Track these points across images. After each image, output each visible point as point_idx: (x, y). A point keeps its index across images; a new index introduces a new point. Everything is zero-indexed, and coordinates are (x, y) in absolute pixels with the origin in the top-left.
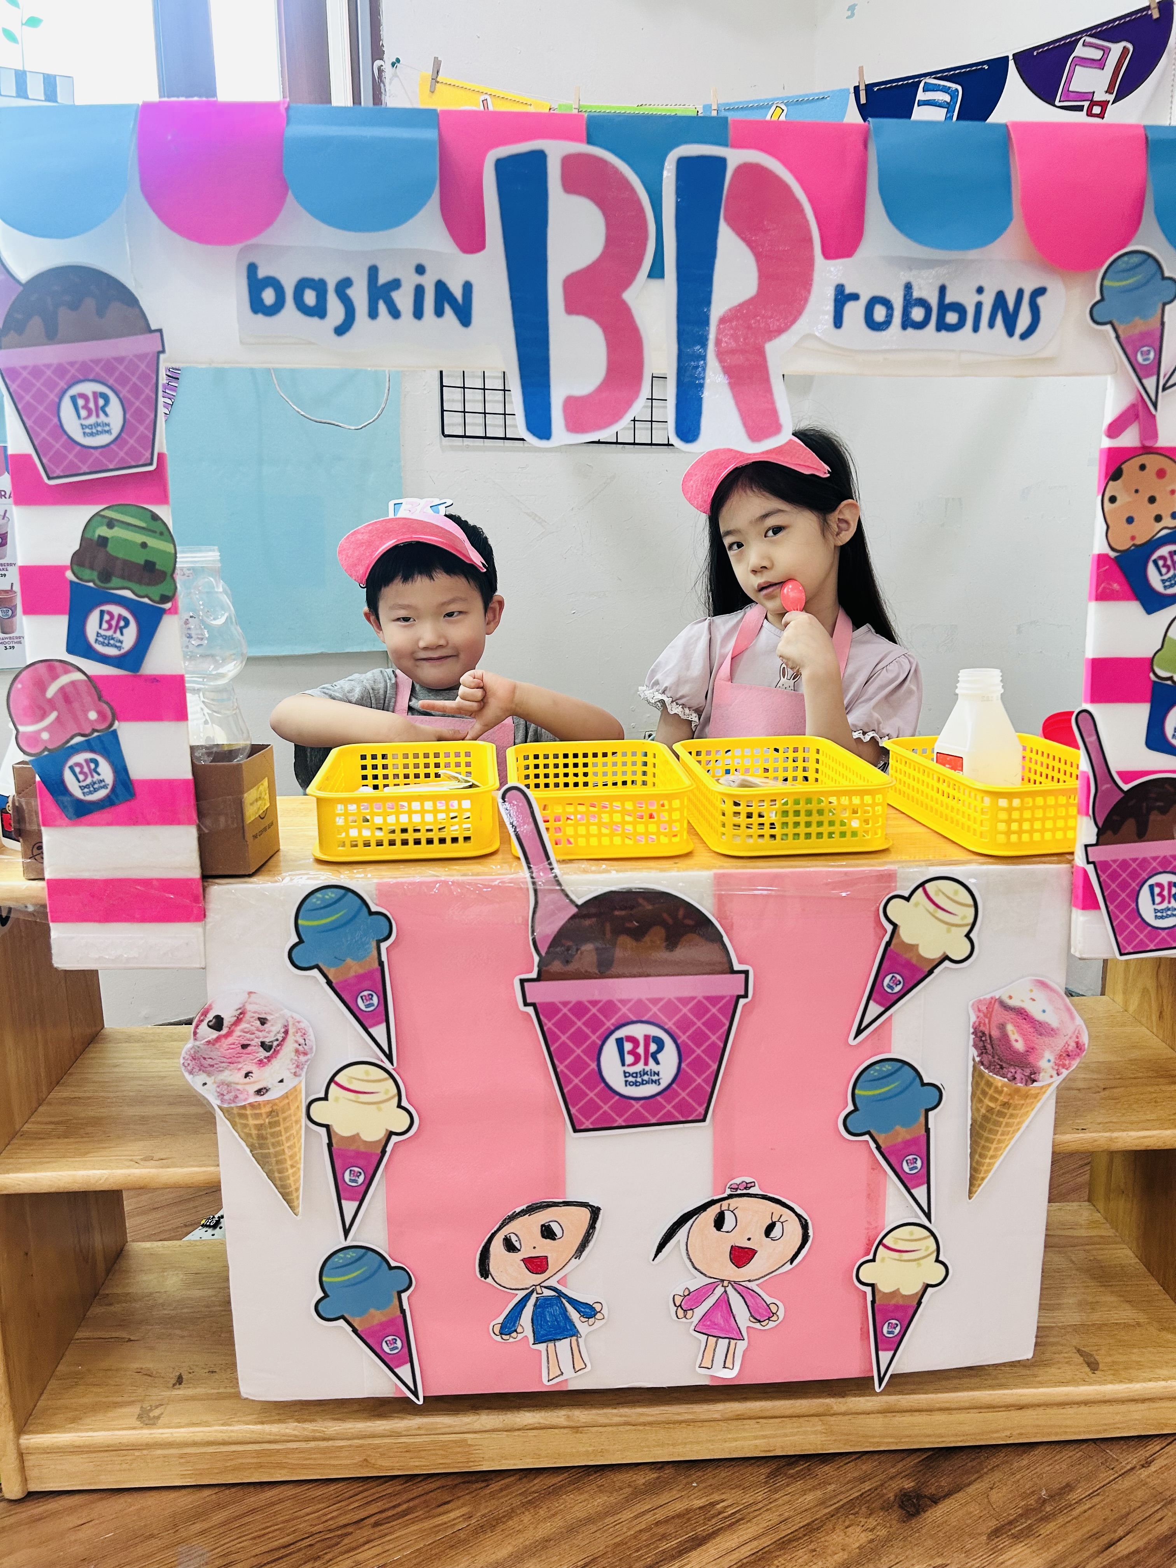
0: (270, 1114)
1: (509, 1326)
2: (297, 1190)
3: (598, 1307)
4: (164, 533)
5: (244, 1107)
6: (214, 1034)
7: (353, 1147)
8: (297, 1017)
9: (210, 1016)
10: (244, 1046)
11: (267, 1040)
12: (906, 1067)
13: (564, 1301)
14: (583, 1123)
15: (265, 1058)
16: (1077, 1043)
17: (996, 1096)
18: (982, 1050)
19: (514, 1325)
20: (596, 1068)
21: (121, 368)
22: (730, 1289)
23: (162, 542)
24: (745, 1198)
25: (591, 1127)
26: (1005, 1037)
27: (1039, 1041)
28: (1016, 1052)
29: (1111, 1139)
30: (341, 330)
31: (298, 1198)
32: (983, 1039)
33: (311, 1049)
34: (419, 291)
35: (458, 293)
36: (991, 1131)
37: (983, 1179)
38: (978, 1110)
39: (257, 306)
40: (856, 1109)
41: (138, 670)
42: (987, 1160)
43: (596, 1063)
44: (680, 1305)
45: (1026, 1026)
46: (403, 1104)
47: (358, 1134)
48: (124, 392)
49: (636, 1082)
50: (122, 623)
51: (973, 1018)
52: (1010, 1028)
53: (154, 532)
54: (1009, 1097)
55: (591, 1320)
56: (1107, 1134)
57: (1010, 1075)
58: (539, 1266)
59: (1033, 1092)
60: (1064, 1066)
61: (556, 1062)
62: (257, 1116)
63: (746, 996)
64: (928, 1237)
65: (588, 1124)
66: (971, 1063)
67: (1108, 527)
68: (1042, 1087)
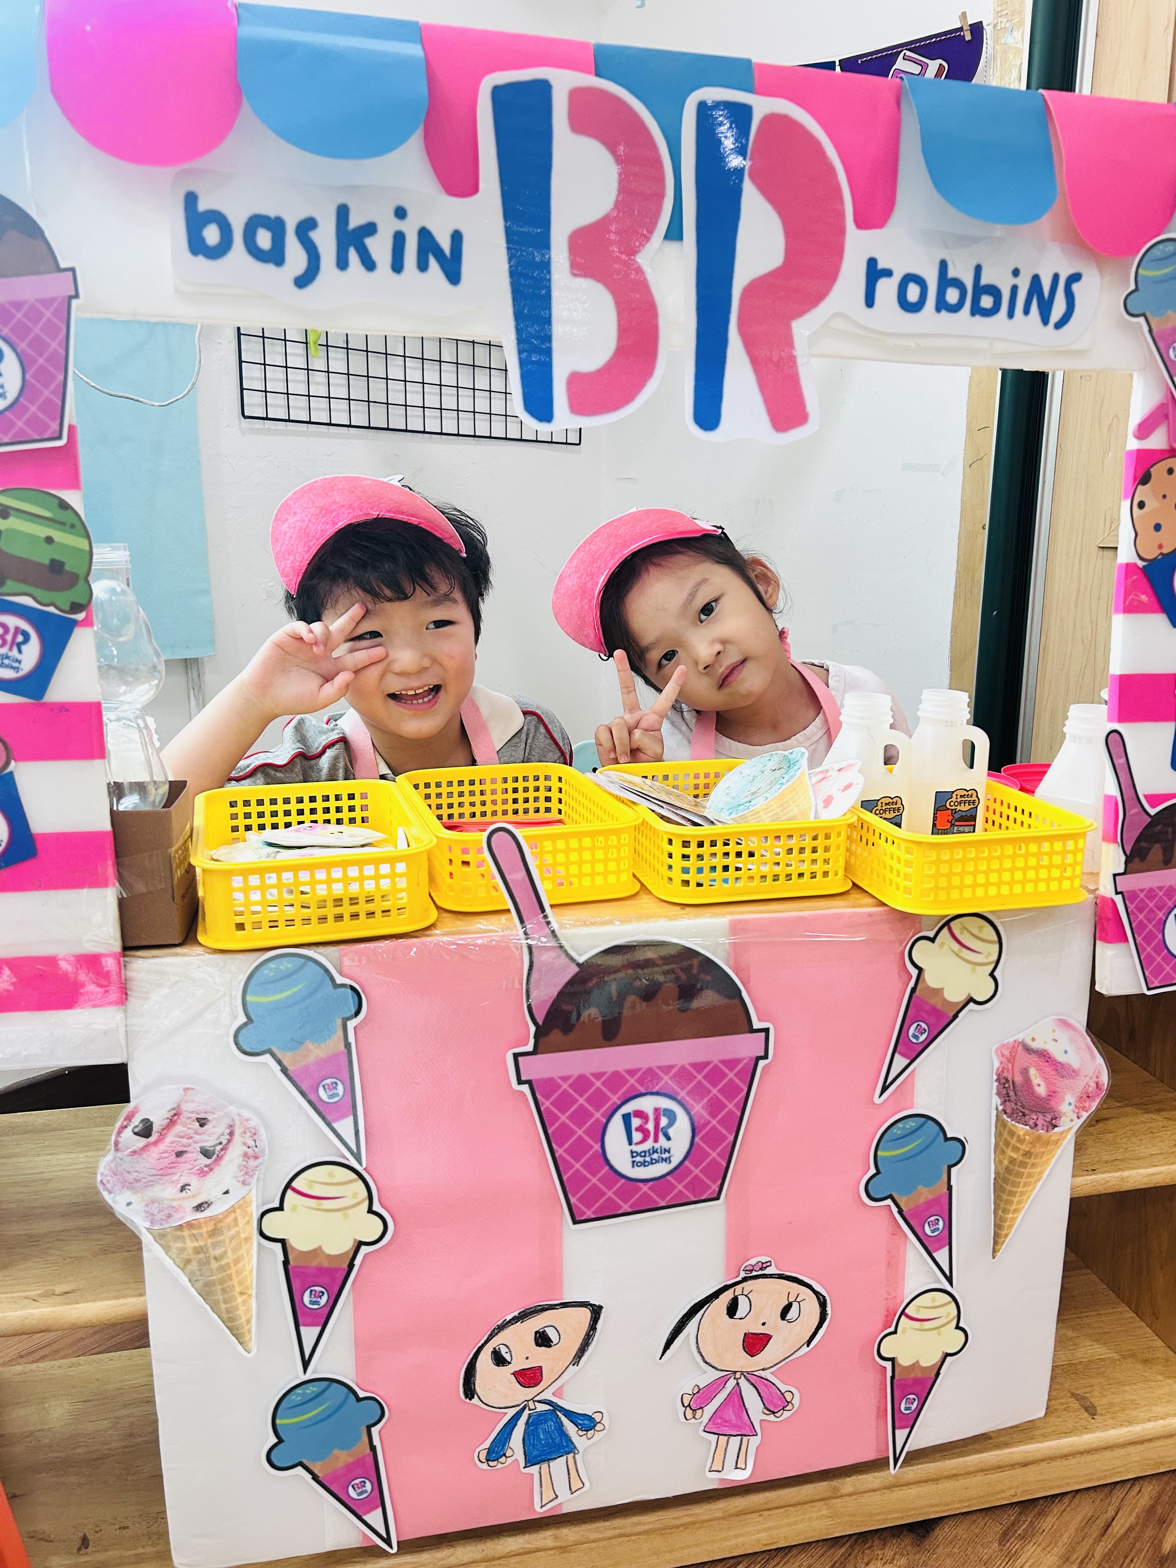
0: (213, 1233)
1: (496, 1452)
2: (248, 1321)
3: (597, 1417)
4: (78, 526)
5: (180, 1227)
6: (142, 1142)
7: (314, 1264)
8: (246, 1113)
9: (136, 1121)
10: (179, 1154)
11: (208, 1145)
12: (930, 1122)
13: (558, 1413)
14: (584, 1213)
15: (206, 1166)
16: (1097, 1083)
17: (1019, 1145)
18: (1005, 1098)
19: (503, 1449)
20: (600, 1150)
21: (19, 315)
22: (743, 1382)
23: (71, 536)
24: (761, 1280)
25: (593, 1216)
26: (1028, 1081)
27: (1061, 1084)
28: (1039, 1097)
29: (1122, 1179)
30: (303, 281)
31: (250, 1331)
32: (1007, 1085)
33: (263, 1151)
34: (399, 239)
35: (445, 245)
36: (1014, 1184)
37: (1006, 1235)
38: (1001, 1162)
39: (197, 246)
40: (878, 1172)
41: (42, 697)
42: (1010, 1215)
43: (599, 1144)
44: (689, 1405)
45: (1048, 1069)
46: (374, 1209)
47: (320, 1247)
48: (23, 346)
49: (645, 1161)
50: (20, 638)
51: (997, 1064)
52: (1033, 1072)
53: (63, 524)
54: (1030, 1146)
55: (590, 1433)
56: (1118, 1174)
57: (1031, 1122)
58: (531, 1378)
59: (1053, 1138)
60: (1084, 1109)
61: (554, 1146)
62: (194, 1237)
63: (766, 1057)
64: (949, 1303)
65: (589, 1214)
66: (994, 1113)
67: (1136, 535)
68: (1062, 1133)
